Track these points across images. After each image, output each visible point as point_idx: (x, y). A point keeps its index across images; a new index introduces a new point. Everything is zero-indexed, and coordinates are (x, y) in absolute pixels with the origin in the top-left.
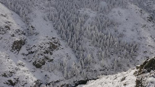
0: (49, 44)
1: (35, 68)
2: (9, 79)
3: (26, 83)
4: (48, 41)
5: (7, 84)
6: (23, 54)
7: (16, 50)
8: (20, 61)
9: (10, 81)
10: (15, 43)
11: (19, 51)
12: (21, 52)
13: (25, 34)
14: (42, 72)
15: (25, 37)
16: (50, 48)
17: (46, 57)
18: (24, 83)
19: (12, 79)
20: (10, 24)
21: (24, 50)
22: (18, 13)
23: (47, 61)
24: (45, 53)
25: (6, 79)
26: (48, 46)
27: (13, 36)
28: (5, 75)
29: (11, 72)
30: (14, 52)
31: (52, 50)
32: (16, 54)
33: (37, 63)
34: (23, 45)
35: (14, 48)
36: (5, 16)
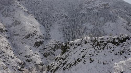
0: (55, 45)
1: (44, 57)
2: (28, 58)
3: (35, 62)
4: (55, 43)
5: (26, 60)
6: (40, 49)
7: (36, 46)
8: (36, 52)
9: (28, 60)
10: (36, 43)
11: (38, 47)
12: (39, 48)
13: (44, 39)
14: (47, 60)
15: (44, 40)
16: (55, 47)
17: (51, 52)
18: (34, 62)
19: (29, 59)
20: (37, 32)
21: (41, 47)
22: (44, 26)
23: (51, 55)
24: (51, 50)
25: (26, 58)
26: (54, 46)
27: (36, 39)
28: (26, 57)
29: (29, 56)
30: (35, 47)
31: (56, 49)
32: (36, 48)
33: (45, 54)
34: (41, 44)
35: (36, 45)
36: (35, 28)
